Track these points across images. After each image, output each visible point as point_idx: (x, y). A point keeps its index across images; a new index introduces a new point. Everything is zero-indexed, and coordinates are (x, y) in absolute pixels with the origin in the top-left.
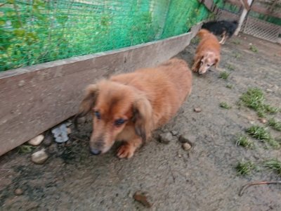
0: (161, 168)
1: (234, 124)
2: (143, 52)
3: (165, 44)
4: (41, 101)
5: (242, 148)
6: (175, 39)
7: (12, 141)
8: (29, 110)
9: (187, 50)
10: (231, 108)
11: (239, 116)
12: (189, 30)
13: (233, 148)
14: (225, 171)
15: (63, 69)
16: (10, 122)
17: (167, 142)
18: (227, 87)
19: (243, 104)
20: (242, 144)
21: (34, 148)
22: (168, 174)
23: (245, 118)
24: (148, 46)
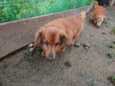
0: (75, 55)
1: (108, 40)
2: (68, 14)
3: (78, 10)
4: (31, 31)
5: (110, 48)
6: (82, 8)
7: (23, 44)
8: (27, 34)
9: (89, 13)
10: (107, 34)
11: (111, 37)
12: (89, 5)
13: (107, 48)
14: (102, 56)
15: (38, 20)
16: (22, 37)
17: (78, 46)
18: (106, 26)
19: (112, 32)
20: (111, 47)
21: (30, 48)
22: (78, 57)
23: (113, 38)
24: (70, 11)
